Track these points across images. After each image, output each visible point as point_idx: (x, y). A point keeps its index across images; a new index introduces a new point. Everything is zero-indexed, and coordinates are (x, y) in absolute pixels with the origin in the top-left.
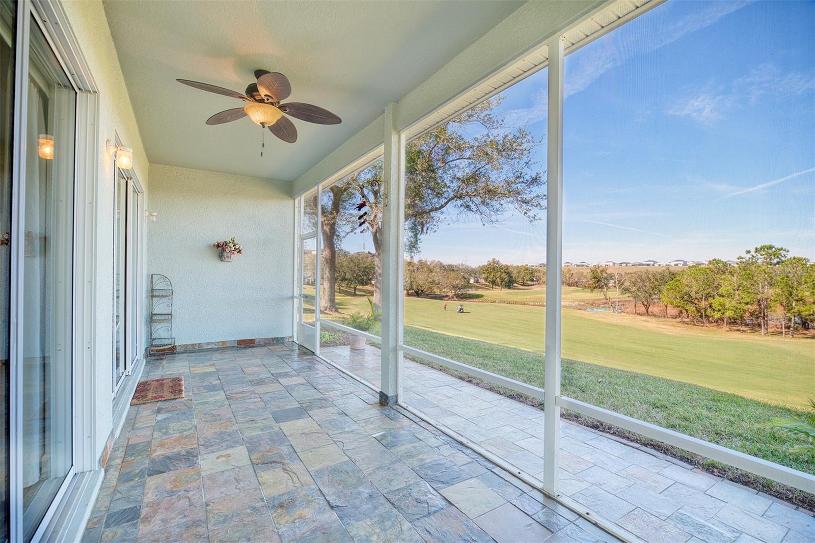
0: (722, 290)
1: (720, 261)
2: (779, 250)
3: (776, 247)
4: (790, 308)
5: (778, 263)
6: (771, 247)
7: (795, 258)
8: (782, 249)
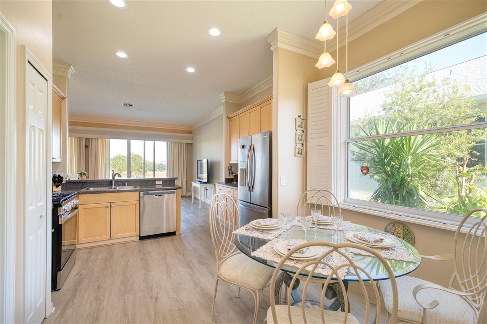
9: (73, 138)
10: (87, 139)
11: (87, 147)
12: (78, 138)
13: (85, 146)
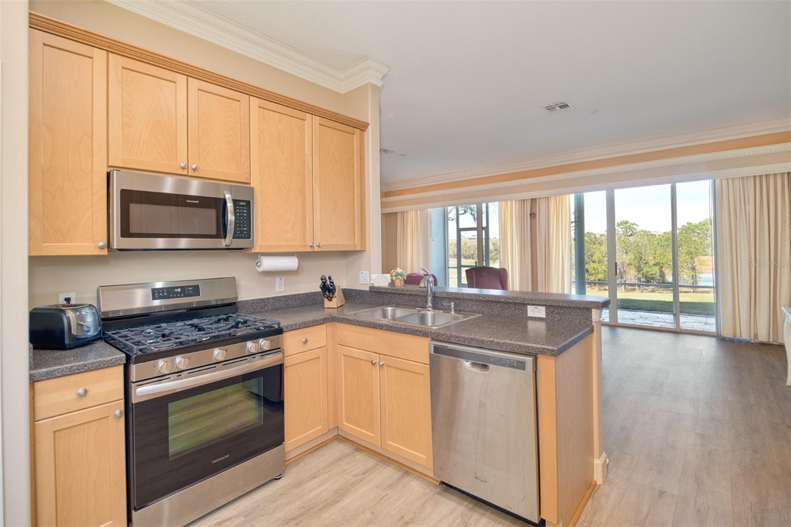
0: (595, 258)
1: (592, 233)
2: (633, 224)
3: (630, 222)
4: (640, 269)
5: (631, 235)
6: (627, 223)
7: (642, 231)
8: (634, 224)
9: (514, 201)
10: (533, 201)
11: (533, 215)
12: (520, 201)
13: (531, 215)
